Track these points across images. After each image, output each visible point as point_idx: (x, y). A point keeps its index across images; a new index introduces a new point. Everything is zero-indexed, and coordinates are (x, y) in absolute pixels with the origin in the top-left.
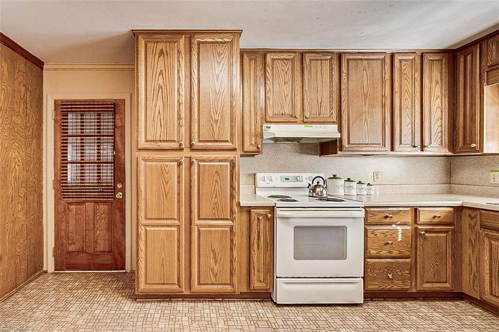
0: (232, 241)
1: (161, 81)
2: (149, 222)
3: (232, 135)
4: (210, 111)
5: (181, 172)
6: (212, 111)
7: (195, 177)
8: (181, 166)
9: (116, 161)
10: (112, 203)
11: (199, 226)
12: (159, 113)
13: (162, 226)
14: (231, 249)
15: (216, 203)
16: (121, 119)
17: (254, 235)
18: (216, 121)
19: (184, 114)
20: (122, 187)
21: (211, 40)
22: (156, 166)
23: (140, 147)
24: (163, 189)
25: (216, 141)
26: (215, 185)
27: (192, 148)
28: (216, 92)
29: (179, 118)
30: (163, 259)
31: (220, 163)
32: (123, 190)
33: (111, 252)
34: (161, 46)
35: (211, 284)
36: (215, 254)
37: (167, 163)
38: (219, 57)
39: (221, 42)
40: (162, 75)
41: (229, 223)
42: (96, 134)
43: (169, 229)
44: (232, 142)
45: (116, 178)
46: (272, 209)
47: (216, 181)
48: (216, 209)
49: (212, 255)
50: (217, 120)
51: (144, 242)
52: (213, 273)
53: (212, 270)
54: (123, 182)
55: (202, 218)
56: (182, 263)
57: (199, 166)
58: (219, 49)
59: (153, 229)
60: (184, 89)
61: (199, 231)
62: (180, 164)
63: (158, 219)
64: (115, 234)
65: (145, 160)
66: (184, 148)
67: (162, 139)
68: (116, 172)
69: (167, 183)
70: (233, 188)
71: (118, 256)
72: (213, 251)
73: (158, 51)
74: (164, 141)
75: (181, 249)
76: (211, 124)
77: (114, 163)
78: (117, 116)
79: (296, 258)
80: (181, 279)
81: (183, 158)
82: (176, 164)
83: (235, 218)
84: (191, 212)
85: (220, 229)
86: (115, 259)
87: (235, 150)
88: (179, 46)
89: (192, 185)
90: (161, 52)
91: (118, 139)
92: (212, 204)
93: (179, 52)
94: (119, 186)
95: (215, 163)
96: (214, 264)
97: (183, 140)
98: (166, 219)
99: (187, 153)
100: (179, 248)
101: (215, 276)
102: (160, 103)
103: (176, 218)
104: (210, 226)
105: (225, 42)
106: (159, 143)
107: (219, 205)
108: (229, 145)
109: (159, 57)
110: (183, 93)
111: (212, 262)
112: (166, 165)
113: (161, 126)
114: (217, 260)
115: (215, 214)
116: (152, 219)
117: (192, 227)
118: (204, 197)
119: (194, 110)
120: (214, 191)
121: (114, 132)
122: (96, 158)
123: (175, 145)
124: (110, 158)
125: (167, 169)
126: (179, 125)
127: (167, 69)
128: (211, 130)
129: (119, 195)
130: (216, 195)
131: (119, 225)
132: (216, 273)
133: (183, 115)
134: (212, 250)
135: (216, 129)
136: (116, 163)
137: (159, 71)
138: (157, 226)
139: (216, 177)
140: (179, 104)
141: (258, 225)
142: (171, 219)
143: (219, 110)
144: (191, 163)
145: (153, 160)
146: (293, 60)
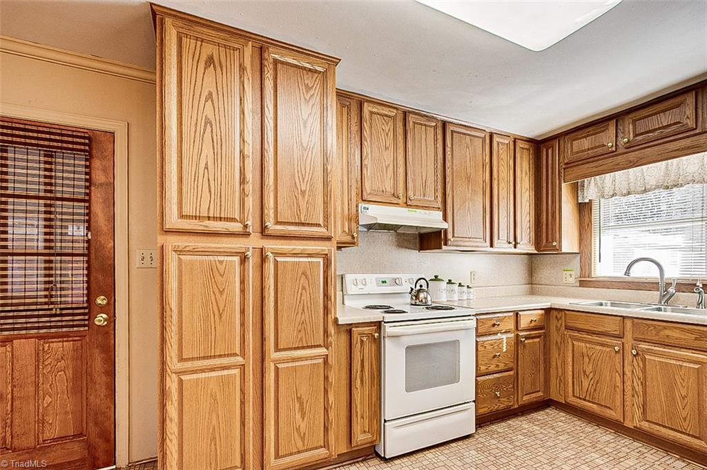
0: (326, 378)
1: (209, 112)
2: (188, 365)
3: (326, 217)
4: (294, 176)
5: (246, 273)
6: (297, 176)
7: (270, 282)
8: (246, 264)
9: (93, 251)
10: (85, 336)
11: (276, 362)
12: (206, 168)
13: (212, 370)
14: (326, 391)
15: (303, 322)
16: (104, 170)
17: (357, 366)
18: (303, 193)
19: (251, 175)
20: (108, 303)
21: (295, 62)
22: (201, 262)
23: (167, 226)
24: (215, 304)
25: (303, 224)
26: (301, 294)
27: (264, 233)
28: (303, 146)
29: (243, 181)
30: (214, 429)
31: (309, 259)
32: (110, 309)
33: (81, 435)
34: (208, 49)
35: (295, 453)
36: (301, 404)
37: (221, 258)
38: (307, 92)
39: (310, 70)
40: (212, 101)
41: (323, 351)
42: (42, 194)
43: (226, 372)
44: (326, 226)
45: (93, 285)
46: (378, 325)
47: (304, 288)
48: (303, 332)
49: (297, 406)
50: (305, 191)
51: (176, 404)
52: (300, 435)
53: (298, 430)
54: (110, 293)
55: (282, 347)
56: (248, 429)
57: (276, 263)
58: (308, 79)
59: (195, 376)
60: (251, 134)
61: (277, 369)
62: (244, 259)
63: (204, 358)
64: (92, 398)
65: (179, 252)
66: (251, 231)
67: (211, 215)
68: (94, 274)
69: (221, 293)
70: (327, 298)
71: (97, 440)
72: (299, 399)
73: (204, 58)
74: (215, 218)
75: (246, 405)
76: (296, 197)
77: (88, 255)
78: (96, 163)
79: (408, 389)
80: (247, 456)
81: (251, 249)
82: (237, 259)
83: (331, 343)
84: (263, 339)
85: (309, 362)
86: (90, 447)
87: (329, 239)
88: (241, 57)
89: (266, 294)
90: (210, 60)
91: (97, 208)
92: (297, 324)
93: (242, 69)
94: (101, 301)
95: (301, 259)
96: (301, 420)
97: (250, 218)
98: (220, 356)
99: (255, 240)
100: (243, 403)
101: (302, 438)
102: (207, 151)
103: (238, 352)
104: (294, 360)
105: (316, 71)
106: (207, 223)
107: (308, 324)
108: (321, 231)
109: (205, 69)
110: (248, 138)
111: (298, 416)
112: (221, 262)
113: (210, 191)
114: (305, 413)
115: (301, 340)
116: (192, 359)
117: (266, 363)
118: (285, 315)
119: (268, 170)
120: (300, 302)
121: (88, 194)
122: (41, 244)
123: (237, 227)
124: (80, 246)
125: (221, 268)
126: (243, 193)
127: (220, 93)
128: (295, 205)
129: (101, 319)
130: (303, 310)
131: (101, 379)
132: (304, 434)
133: (249, 176)
134: (297, 397)
135: (303, 204)
136: (93, 256)
137: (205, 94)
138: (203, 371)
139: (303, 281)
140: (243, 156)
141: (362, 351)
142: (228, 355)
143: (307, 174)
144: (263, 259)
145: (193, 252)
146: (394, 118)
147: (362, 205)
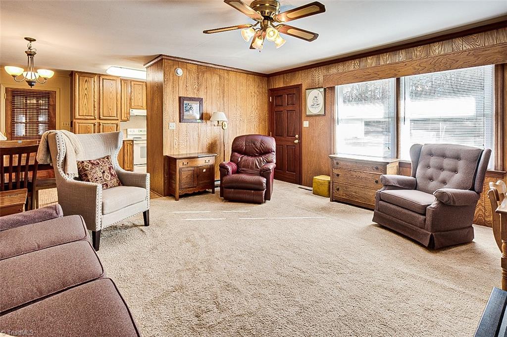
1: (86, 92)
3: (117, 114)
4: (108, 105)
5: (95, 128)
12: (85, 105)
16: (53, 101)
17: (126, 151)
21: (108, 78)
23: (76, 118)
25: (110, 116)
27: (100, 118)
29: (94, 107)
31: (112, 125)
34: (86, 78)
37: (89, 125)
39: (112, 80)
40: (87, 90)
46: (133, 141)
50: (111, 109)
57: (103, 126)
62: (94, 125)
65: (79, 123)
66: (96, 119)
73: (85, 80)
74: (87, 116)
76: (109, 110)
78: (51, 100)
79: (141, 158)
81: (96, 122)
82: (93, 125)
87: (118, 120)
88: (94, 79)
91: (51, 111)
93: (94, 81)
95: (110, 125)
97: (96, 115)
99: (98, 120)
102: (86, 100)
105: (114, 80)
106: (85, 117)
108: (116, 118)
109: (85, 83)
110: (96, 97)
113: (86, 110)
119: (101, 104)
123: (93, 118)
125: (89, 127)
126: (94, 110)
127: (89, 88)
128: (108, 112)
133: (96, 106)
135: (110, 112)
136: (50, 123)
137: (85, 88)
139: (110, 130)
141: (127, 147)
144: (100, 125)
145: (82, 123)
146: (142, 85)
147: (131, 110)
